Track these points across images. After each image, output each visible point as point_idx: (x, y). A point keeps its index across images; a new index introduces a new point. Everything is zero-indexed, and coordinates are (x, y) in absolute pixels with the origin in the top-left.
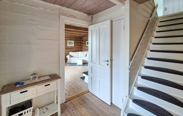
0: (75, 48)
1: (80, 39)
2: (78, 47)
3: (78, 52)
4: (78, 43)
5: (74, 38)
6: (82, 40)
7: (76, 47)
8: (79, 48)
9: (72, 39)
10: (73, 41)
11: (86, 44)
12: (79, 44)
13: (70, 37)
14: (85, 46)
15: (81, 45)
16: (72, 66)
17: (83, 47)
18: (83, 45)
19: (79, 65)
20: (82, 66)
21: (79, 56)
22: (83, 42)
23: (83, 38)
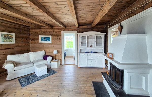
0: (17, 46)
1: (26, 32)
2: (23, 44)
3: (26, 54)
4: (23, 38)
5: (15, 28)
6: (29, 34)
7: (20, 45)
8: (24, 46)
9: (11, 29)
10: (14, 34)
11: (39, 39)
12: (24, 40)
13: (6, 26)
14: (35, 43)
15: (27, 41)
16: (30, 83)
17: (31, 45)
18: (30, 41)
19: (42, 76)
20: (50, 75)
21: (32, 60)
22: (31, 37)
23: (30, 31)
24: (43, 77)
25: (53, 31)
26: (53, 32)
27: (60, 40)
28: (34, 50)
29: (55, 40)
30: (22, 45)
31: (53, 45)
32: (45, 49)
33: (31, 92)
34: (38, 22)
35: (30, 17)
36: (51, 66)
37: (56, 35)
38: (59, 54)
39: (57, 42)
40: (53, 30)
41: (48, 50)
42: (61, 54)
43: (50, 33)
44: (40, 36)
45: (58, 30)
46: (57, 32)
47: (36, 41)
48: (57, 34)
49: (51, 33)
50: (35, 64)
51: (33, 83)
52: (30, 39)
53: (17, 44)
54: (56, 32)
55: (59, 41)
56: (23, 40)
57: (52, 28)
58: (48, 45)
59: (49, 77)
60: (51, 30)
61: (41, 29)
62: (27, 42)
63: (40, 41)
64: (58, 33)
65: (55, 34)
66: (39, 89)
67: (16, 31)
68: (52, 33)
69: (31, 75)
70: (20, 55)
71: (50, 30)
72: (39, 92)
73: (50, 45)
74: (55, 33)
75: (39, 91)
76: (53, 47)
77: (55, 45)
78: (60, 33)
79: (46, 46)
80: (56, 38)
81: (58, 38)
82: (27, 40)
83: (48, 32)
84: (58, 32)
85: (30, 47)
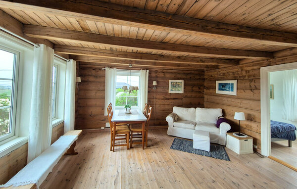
0: (186, 97)
1: (198, 77)
2: (194, 94)
3: (192, 109)
4: (194, 86)
6: (204, 79)
7: (189, 95)
8: (195, 97)
9: (180, 76)
10: (183, 81)
11: (215, 88)
12: (196, 89)
14: (210, 94)
15: (200, 90)
16: (179, 150)
17: (205, 96)
18: (205, 90)
19: (198, 150)
20: (211, 156)
21: (197, 120)
22: (206, 84)
23: (205, 74)
24: (200, 152)
25: (240, 70)
26: (240, 72)
27: (256, 89)
28: (209, 106)
29: (244, 89)
30: (192, 96)
31: (239, 101)
32: (225, 108)
33: (172, 158)
34: (198, 62)
35: (184, 59)
36: (226, 144)
37: (247, 78)
38: (253, 125)
39: (248, 94)
40: (241, 68)
41: (228, 110)
42: (258, 124)
43: (234, 74)
44: (218, 82)
45: (253, 66)
46: (249, 71)
47: (211, 91)
48: (249, 76)
49: (236, 75)
50: (196, 128)
51: (181, 152)
52: (205, 86)
53: (185, 94)
54: (246, 72)
55: (256, 91)
56: (194, 88)
57: (239, 64)
58: (229, 99)
59: (208, 158)
60: (236, 69)
61: (220, 70)
62: (200, 92)
63: (218, 92)
64: (251, 73)
65: (245, 76)
66: (180, 162)
67: (185, 77)
68: (238, 74)
69: (189, 140)
70: (185, 109)
71: (234, 69)
72: (177, 165)
73: (233, 100)
74: (244, 73)
75: (179, 164)
76: (239, 105)
77: (245, 102)
78: (255, 72)
79: (225, 101)
80: (247, 84)
81: (252, 84)
82: (199, 88)
83: (231, 72)
84: (253, 70)
85: (203, 100)
